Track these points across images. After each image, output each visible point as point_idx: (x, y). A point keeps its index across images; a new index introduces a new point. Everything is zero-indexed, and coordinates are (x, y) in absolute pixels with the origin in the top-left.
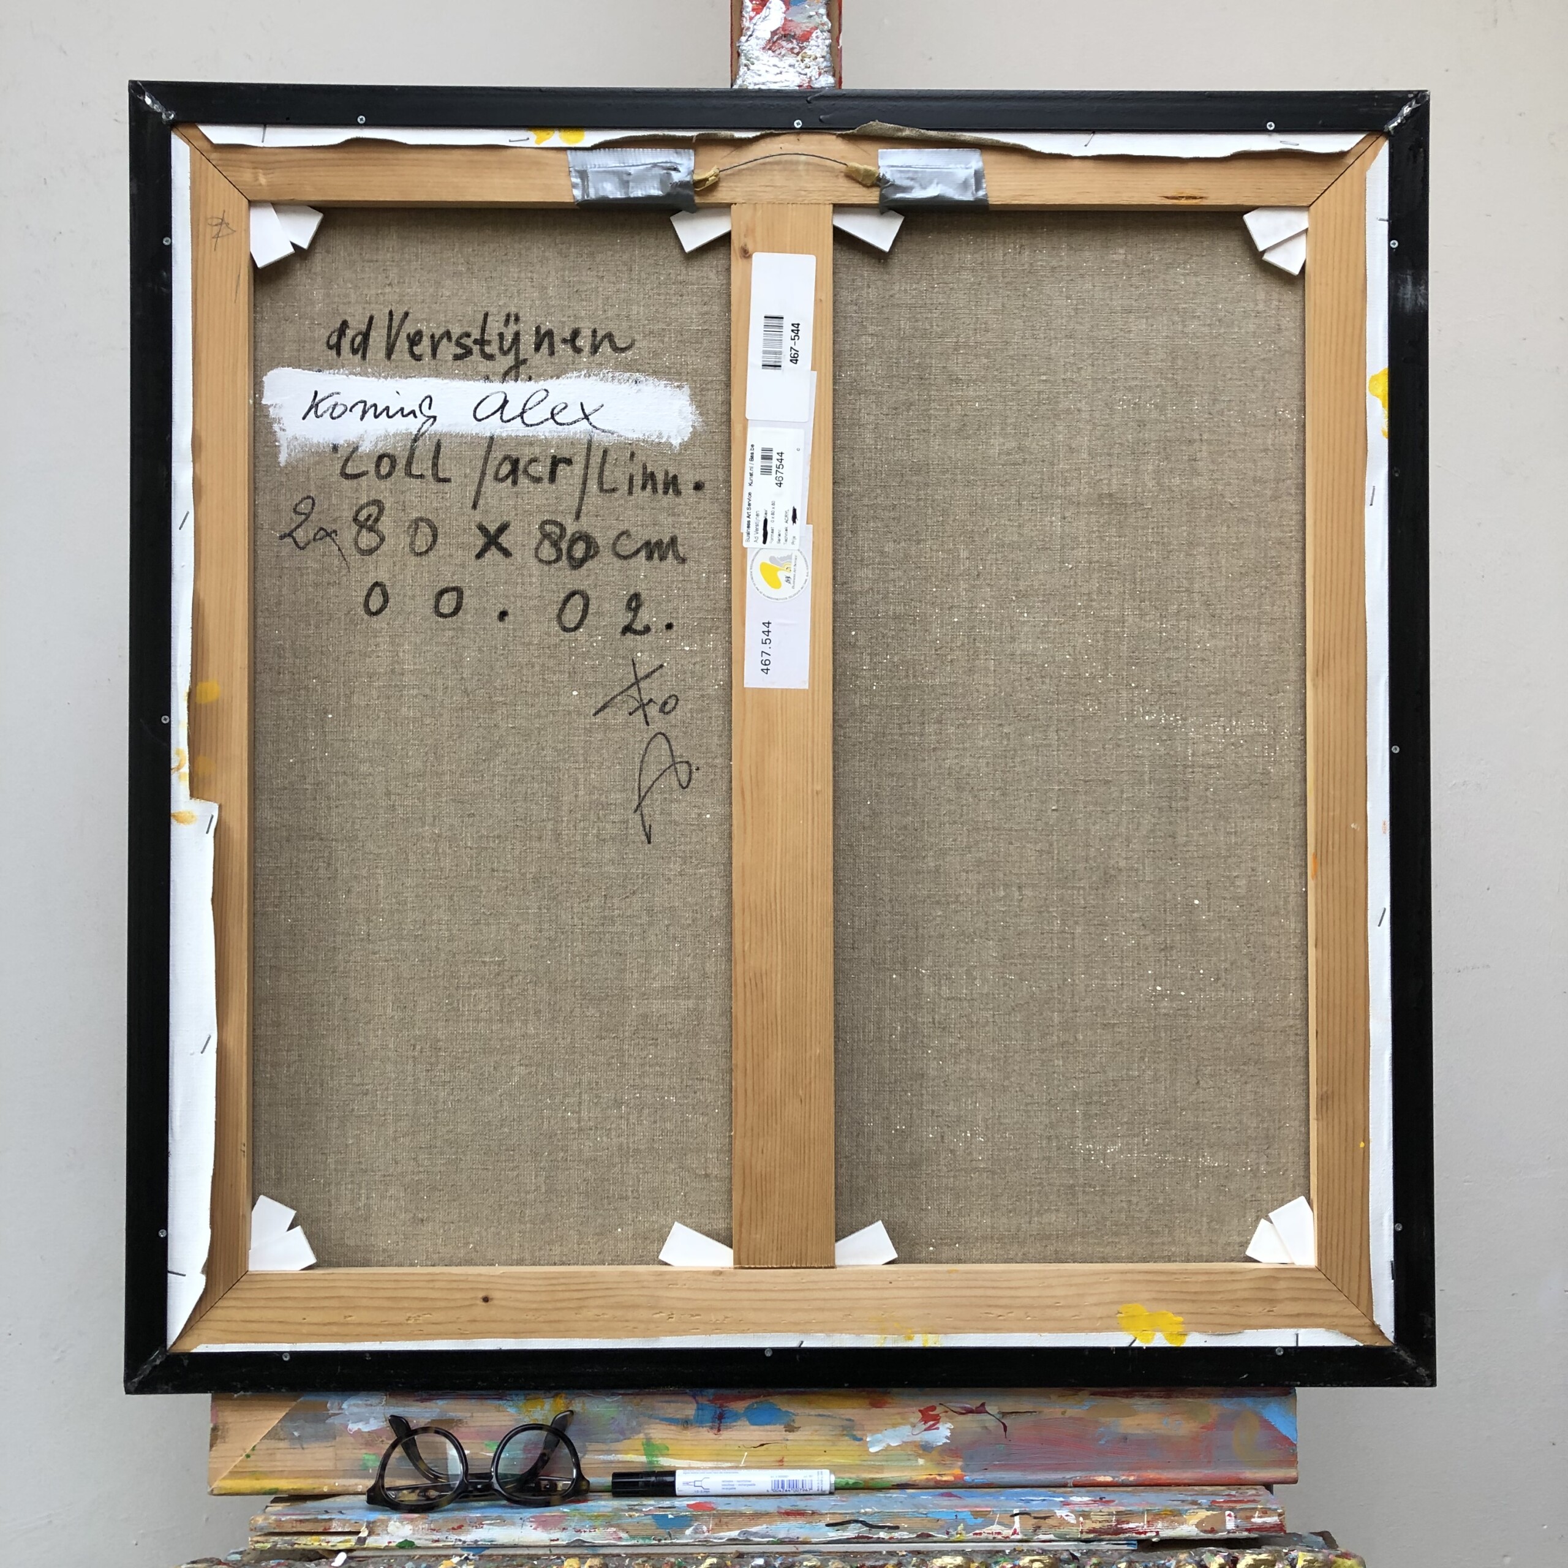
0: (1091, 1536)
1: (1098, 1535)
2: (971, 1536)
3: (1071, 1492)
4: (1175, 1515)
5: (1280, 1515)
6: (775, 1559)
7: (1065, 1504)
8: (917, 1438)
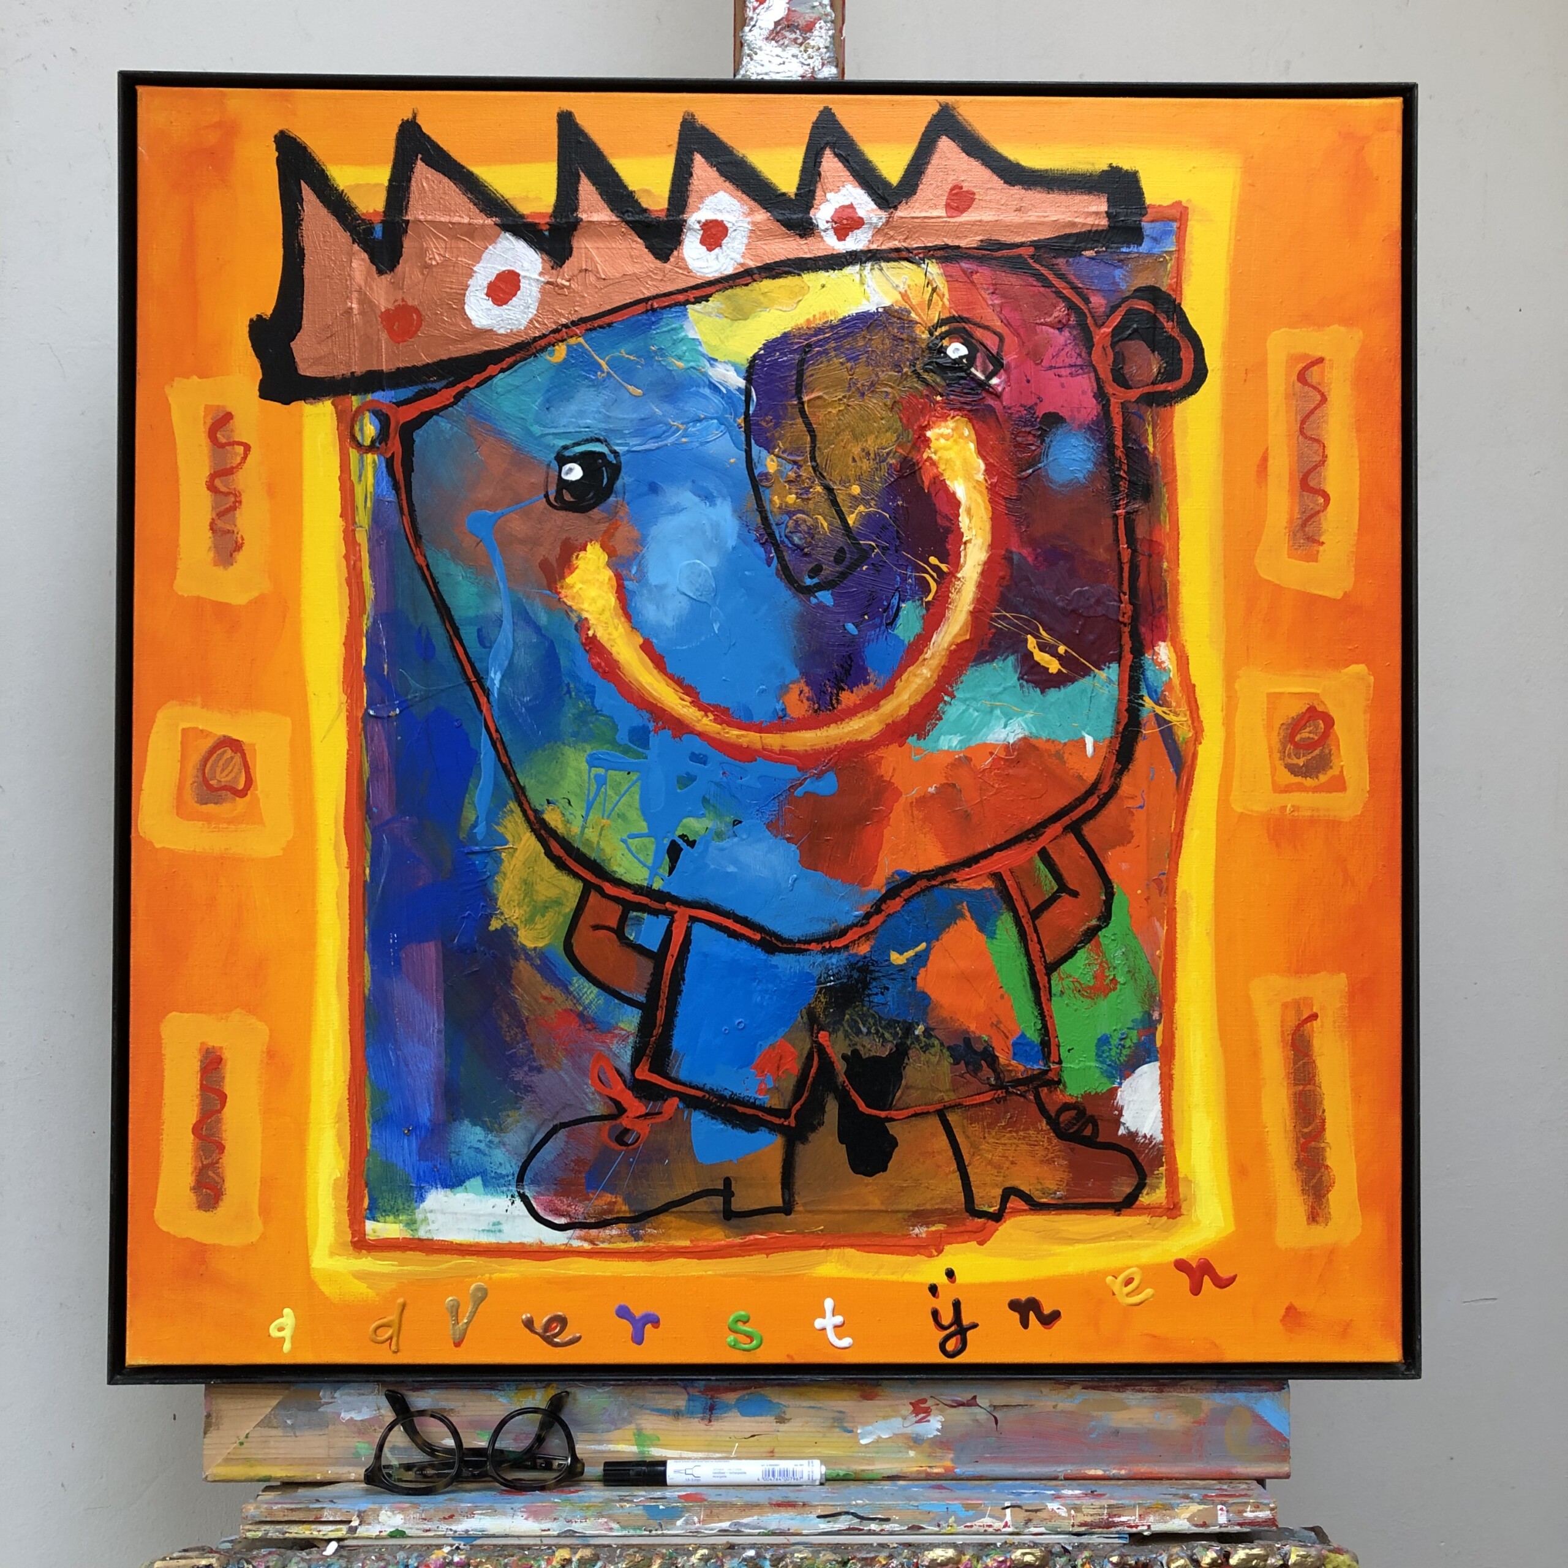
0: (1083, 1529)
1: (1090, 1528)
2: (961, 1528)
3: (1063, 1485)
4: (1167, 1509)
5: (1272, 1509)
6: (766, 1550)
7: (1057, 1497)
8: (909, 1430)
